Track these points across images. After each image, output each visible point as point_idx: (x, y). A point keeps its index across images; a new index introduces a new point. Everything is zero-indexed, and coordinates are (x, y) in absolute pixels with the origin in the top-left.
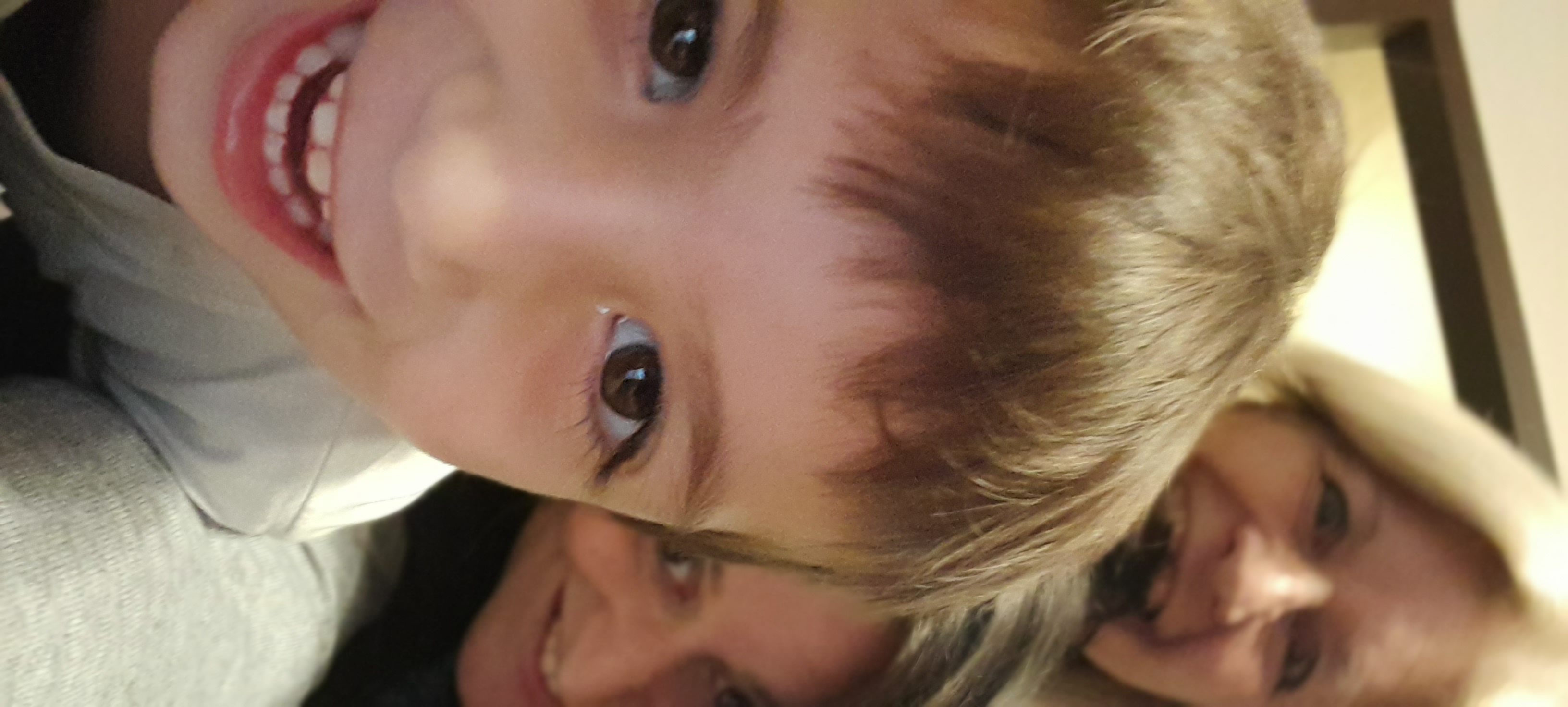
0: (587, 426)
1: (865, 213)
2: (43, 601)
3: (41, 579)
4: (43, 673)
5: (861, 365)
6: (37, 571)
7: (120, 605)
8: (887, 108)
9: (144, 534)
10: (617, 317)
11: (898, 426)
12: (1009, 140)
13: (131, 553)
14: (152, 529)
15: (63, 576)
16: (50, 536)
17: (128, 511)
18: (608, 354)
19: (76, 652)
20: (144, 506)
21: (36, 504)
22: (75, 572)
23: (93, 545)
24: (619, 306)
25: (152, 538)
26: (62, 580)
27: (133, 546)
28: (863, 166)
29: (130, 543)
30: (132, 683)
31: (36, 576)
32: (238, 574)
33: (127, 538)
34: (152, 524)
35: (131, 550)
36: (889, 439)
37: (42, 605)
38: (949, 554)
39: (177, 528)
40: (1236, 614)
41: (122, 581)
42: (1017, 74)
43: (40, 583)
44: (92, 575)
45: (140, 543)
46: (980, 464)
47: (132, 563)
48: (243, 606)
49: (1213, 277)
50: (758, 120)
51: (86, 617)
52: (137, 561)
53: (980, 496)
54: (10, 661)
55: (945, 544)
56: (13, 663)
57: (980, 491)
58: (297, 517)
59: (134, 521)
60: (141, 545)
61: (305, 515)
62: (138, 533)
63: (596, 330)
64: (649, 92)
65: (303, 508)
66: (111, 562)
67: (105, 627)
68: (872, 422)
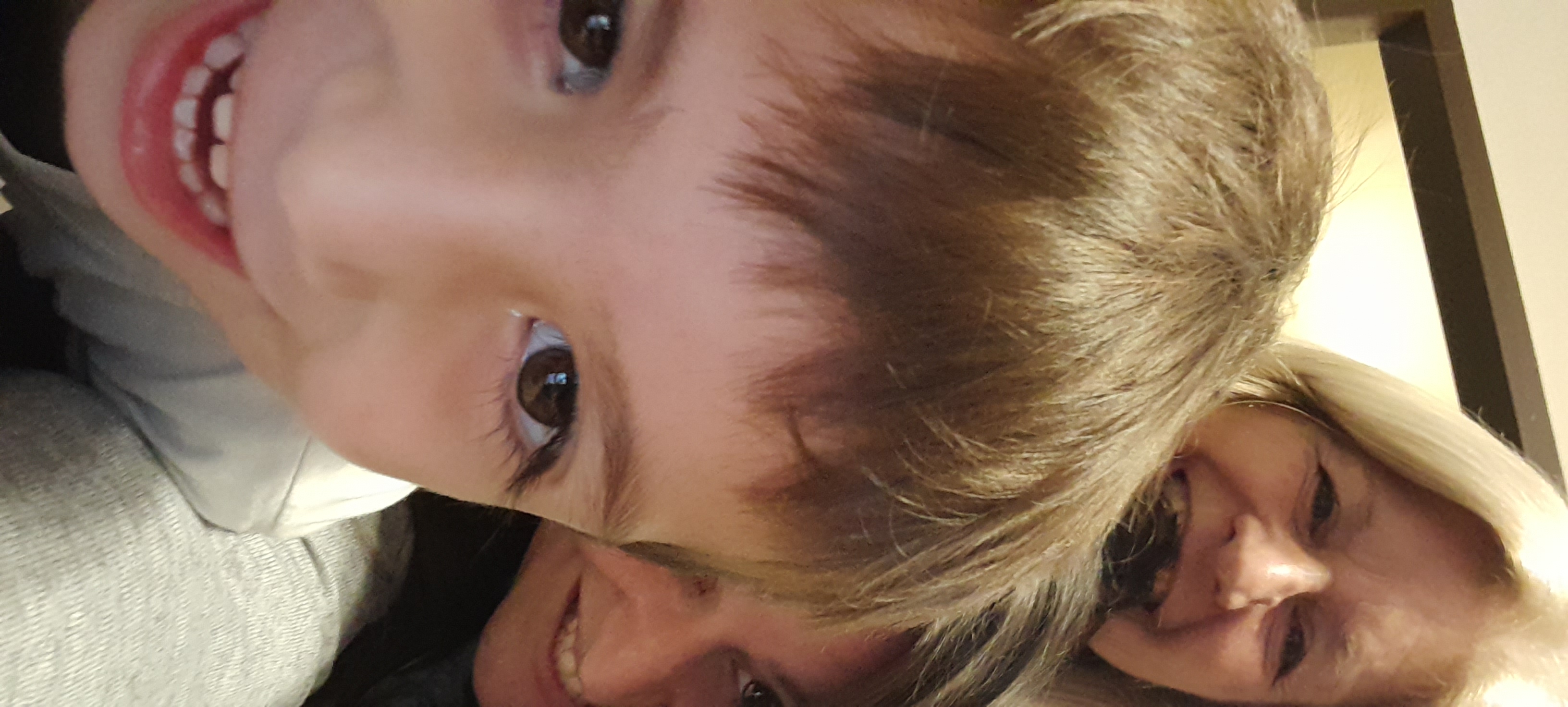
0: (503, 435)
1: (770, 215)
2: (42, 595)
3: (39, 573)
4: (45, 667)
5: (772, 377)
6: (37, 565)
7: (120, 599)
8: (794, 102)
9: (142, 528)
10: (531, 321)
11: (816, 443)
12: (923, 136)
13: (130, 547)
14: (150, 522)
15: (62, 570)
16: (48, 531)
17: (124, 504)
18: (524, 358)
19: (78, 646)
20: (141, 500)
21: (34, 499)
22: (74, 566)
23: (92, 539)
24: (531, 310)
25: (151, 530)
26: (62, 574)
27: (133, 538)
28: (767, 164)
29: (128, 537)
30: (134, 677)
31: (35, 570)
32: (235, 567)
33: (124, 532)
34: (149, 517)
35: (130, 543)
36: (808, 457)
37: (40, 599)
38: (880, 575)
39: (175, 521)
40: (1237, 601)
41: (122, 575)
42: (936, 63)
43: (38, 577)
44: (91, 569)
45: (139, 536)
46: (903, 482)
47: (132, 555)
48: (240, 600)
49: (1159, 281)
50: (660, 114)
51: (86, 611)
52: (136, 554)
53: (906, 515)
54: (12, 655)
55: (874, 564)
56: (15, 656)
57: (906, 511)
58: (279, 514)
59: (131, 515)
60: (140, 538)
61: (287, 512)
62: (136, 526)
63: (510, 335)
64: (559, 82)
65: (284, 504)
66: (110, 556)
67: (106, 620)
68: (787, 437)
